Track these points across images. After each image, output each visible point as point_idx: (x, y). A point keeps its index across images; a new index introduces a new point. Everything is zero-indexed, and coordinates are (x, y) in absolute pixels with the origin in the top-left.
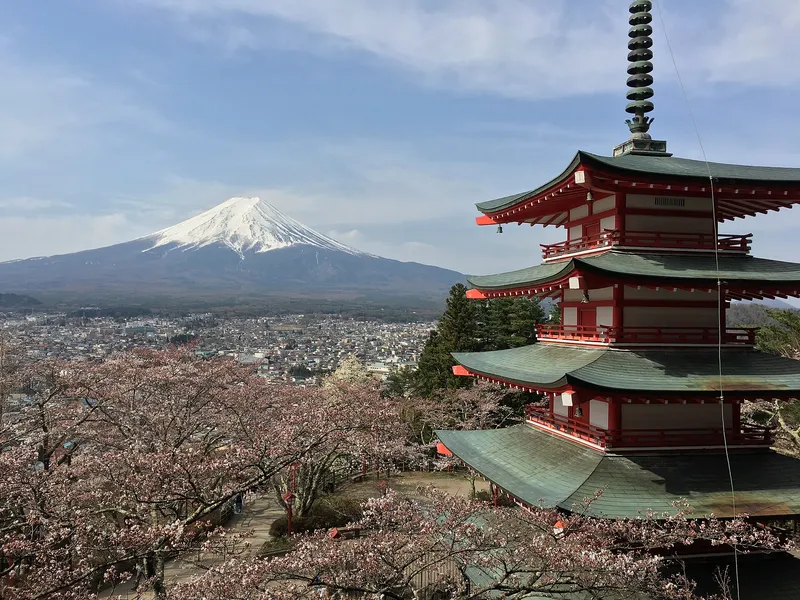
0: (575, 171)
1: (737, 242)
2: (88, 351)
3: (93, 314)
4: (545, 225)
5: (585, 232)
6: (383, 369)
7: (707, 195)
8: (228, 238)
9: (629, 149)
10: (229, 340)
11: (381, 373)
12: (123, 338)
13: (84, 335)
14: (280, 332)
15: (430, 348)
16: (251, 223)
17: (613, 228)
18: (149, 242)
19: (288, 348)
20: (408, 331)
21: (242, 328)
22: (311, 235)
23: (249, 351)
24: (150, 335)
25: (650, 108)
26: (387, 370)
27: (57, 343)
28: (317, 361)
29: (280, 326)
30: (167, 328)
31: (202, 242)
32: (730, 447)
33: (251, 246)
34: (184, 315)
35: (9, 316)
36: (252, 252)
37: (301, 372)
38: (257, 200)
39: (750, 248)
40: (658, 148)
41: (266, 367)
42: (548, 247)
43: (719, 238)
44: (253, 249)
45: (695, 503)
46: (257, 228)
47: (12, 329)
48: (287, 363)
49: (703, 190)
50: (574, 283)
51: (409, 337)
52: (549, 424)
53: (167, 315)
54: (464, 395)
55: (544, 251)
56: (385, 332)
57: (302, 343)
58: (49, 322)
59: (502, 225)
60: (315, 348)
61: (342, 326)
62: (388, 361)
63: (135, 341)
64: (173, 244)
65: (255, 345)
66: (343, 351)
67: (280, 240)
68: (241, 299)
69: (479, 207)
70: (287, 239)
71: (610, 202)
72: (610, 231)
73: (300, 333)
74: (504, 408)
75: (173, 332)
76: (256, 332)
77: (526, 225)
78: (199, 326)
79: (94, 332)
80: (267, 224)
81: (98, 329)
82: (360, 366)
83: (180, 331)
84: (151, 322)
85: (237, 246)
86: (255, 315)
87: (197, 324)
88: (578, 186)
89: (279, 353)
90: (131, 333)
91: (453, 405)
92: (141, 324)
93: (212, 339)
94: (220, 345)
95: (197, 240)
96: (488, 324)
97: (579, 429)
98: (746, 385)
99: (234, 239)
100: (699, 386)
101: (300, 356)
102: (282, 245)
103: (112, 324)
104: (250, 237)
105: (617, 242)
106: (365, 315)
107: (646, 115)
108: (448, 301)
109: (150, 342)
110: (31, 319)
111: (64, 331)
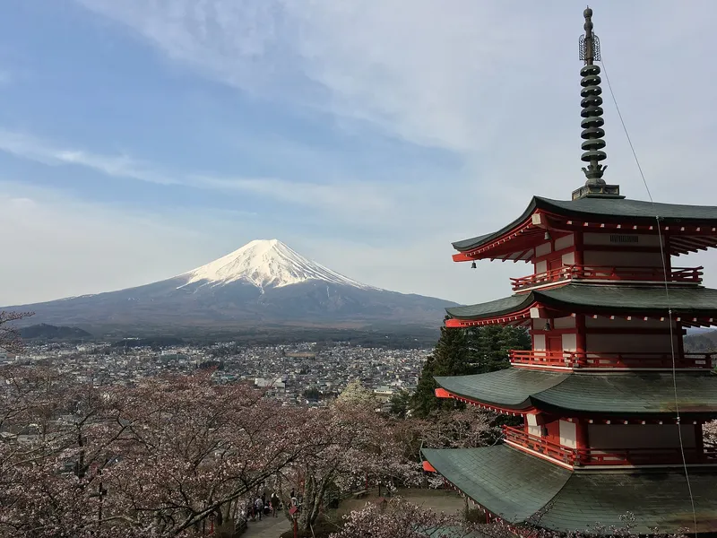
0: (532, 213)
1: (690, 275)
2: (128, 377)
3: (133, 343)
4: (516, 261)
5: (549, 267)
6: (388, 392)
7: (655, 232)
8: (250, 276)
9: (585, 193)
10: (251, 366)
11: (387, 395)
12: (158, 364)
13: (125, 362)
14: (295, 358)
15: (427, 372)
16: (270, 261)
17: (573, 263)
18: (184, 279)
19: (302, 373)
20: (410, 357)
21: (261, 354)
22: (322, 271)
23: (268, 376)
24: (181, 362)
25: (603, 157)
26: (391, 393)
27: (102, 370)
28: (328, 384)
29: (295, 353)
30: (196, 355)
31: (227, 280)
32: (688, 465)
33: (270, 282)
34: (211, 344)
35: (62, 346)
36: (270, 288)
37: (314, 395)
38: (274, 242)
39: (702, 280)
40: (612, 192)
41: (282, 391)
42: (517, 280)
43: (673, 270)
44: (272, 284)
45: (659, 519)
46: (275, 267)
47: (65, 357)
48: (301, 386)
49: (651, 228)
50: (535, 313)
51: (411, 363)
52: (524, 444)
53: (197, 344)
54: (458, 416)
55: (513, 284)
56: (390, 357)
57: (315, 368)
58: (95, 352)
59: (476, 261)
60: (327, 371)
61: (352, 352)
62: (393, 384)
63: (168, 367)
64: (203, 281)
65: (273, 369)
66: (352, 375)
67: (295, 276)
68: (261, 329)
69: (456, 246)
70: (301, 275)
71: (569, 240)
72: (569, 266)
73: (313, 359)
74: (496, 428)
75: (201, 360)
76: (274, 358)
77: (498, 261)
78: (223, 353)
79: (133, 359)
80: (284, 262)
81: (138, 357)
82: (364, 389)
83: (208, 358)
84: (183, 350)
85: (258, 282)
86: (274, 343)
87: (222, 352)
88: (536, 227)
89: (294, 377)
90: (166, 359)
91: (449, 426)
92: (174, 352)
93: (234, 365)
94: (242, 369)
95: (223, 277)
96: (479, 350)
97: (550, 448)
98: (701, 406)
99: (256, 275)
100: (656, 407)
101: (313, 380)
102: (297, 280)
103: (149, 353)
104: (269, 274)
105: (576, 276)
106: (371, 342)
107: (599, 163)
108: (442, 329)
109: (182, 368)
110: (81, 349)
111: (108, 359)
